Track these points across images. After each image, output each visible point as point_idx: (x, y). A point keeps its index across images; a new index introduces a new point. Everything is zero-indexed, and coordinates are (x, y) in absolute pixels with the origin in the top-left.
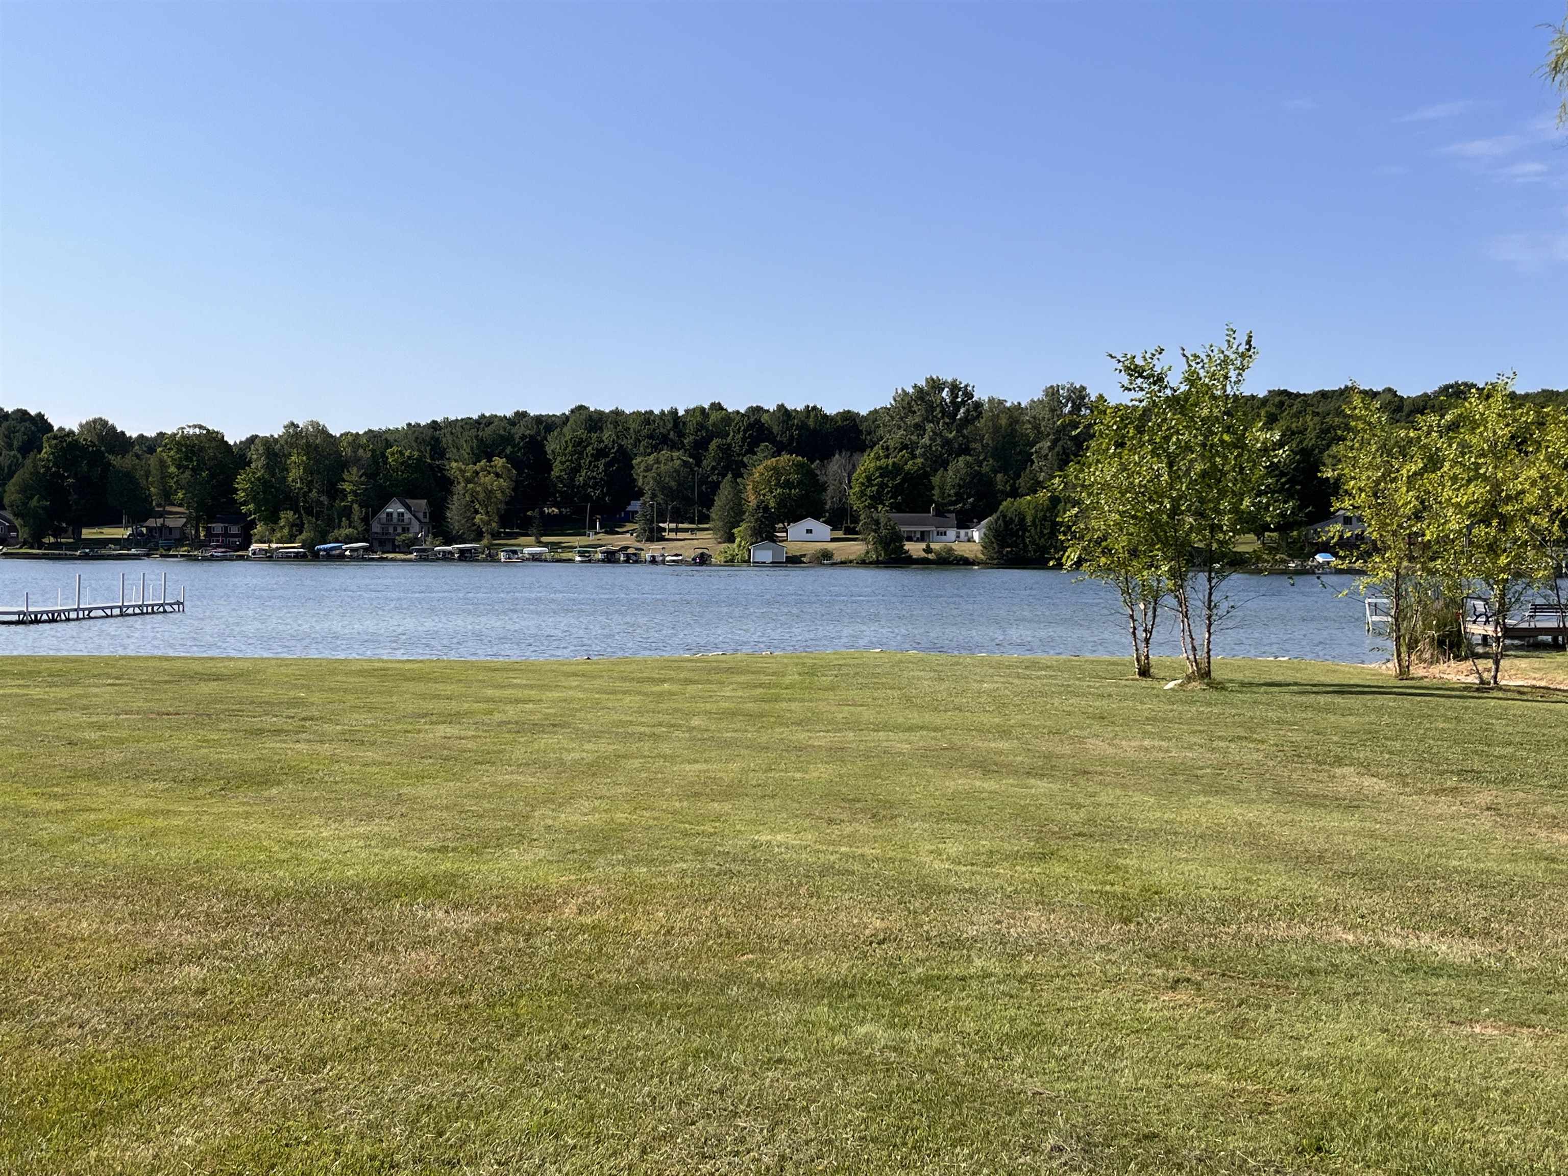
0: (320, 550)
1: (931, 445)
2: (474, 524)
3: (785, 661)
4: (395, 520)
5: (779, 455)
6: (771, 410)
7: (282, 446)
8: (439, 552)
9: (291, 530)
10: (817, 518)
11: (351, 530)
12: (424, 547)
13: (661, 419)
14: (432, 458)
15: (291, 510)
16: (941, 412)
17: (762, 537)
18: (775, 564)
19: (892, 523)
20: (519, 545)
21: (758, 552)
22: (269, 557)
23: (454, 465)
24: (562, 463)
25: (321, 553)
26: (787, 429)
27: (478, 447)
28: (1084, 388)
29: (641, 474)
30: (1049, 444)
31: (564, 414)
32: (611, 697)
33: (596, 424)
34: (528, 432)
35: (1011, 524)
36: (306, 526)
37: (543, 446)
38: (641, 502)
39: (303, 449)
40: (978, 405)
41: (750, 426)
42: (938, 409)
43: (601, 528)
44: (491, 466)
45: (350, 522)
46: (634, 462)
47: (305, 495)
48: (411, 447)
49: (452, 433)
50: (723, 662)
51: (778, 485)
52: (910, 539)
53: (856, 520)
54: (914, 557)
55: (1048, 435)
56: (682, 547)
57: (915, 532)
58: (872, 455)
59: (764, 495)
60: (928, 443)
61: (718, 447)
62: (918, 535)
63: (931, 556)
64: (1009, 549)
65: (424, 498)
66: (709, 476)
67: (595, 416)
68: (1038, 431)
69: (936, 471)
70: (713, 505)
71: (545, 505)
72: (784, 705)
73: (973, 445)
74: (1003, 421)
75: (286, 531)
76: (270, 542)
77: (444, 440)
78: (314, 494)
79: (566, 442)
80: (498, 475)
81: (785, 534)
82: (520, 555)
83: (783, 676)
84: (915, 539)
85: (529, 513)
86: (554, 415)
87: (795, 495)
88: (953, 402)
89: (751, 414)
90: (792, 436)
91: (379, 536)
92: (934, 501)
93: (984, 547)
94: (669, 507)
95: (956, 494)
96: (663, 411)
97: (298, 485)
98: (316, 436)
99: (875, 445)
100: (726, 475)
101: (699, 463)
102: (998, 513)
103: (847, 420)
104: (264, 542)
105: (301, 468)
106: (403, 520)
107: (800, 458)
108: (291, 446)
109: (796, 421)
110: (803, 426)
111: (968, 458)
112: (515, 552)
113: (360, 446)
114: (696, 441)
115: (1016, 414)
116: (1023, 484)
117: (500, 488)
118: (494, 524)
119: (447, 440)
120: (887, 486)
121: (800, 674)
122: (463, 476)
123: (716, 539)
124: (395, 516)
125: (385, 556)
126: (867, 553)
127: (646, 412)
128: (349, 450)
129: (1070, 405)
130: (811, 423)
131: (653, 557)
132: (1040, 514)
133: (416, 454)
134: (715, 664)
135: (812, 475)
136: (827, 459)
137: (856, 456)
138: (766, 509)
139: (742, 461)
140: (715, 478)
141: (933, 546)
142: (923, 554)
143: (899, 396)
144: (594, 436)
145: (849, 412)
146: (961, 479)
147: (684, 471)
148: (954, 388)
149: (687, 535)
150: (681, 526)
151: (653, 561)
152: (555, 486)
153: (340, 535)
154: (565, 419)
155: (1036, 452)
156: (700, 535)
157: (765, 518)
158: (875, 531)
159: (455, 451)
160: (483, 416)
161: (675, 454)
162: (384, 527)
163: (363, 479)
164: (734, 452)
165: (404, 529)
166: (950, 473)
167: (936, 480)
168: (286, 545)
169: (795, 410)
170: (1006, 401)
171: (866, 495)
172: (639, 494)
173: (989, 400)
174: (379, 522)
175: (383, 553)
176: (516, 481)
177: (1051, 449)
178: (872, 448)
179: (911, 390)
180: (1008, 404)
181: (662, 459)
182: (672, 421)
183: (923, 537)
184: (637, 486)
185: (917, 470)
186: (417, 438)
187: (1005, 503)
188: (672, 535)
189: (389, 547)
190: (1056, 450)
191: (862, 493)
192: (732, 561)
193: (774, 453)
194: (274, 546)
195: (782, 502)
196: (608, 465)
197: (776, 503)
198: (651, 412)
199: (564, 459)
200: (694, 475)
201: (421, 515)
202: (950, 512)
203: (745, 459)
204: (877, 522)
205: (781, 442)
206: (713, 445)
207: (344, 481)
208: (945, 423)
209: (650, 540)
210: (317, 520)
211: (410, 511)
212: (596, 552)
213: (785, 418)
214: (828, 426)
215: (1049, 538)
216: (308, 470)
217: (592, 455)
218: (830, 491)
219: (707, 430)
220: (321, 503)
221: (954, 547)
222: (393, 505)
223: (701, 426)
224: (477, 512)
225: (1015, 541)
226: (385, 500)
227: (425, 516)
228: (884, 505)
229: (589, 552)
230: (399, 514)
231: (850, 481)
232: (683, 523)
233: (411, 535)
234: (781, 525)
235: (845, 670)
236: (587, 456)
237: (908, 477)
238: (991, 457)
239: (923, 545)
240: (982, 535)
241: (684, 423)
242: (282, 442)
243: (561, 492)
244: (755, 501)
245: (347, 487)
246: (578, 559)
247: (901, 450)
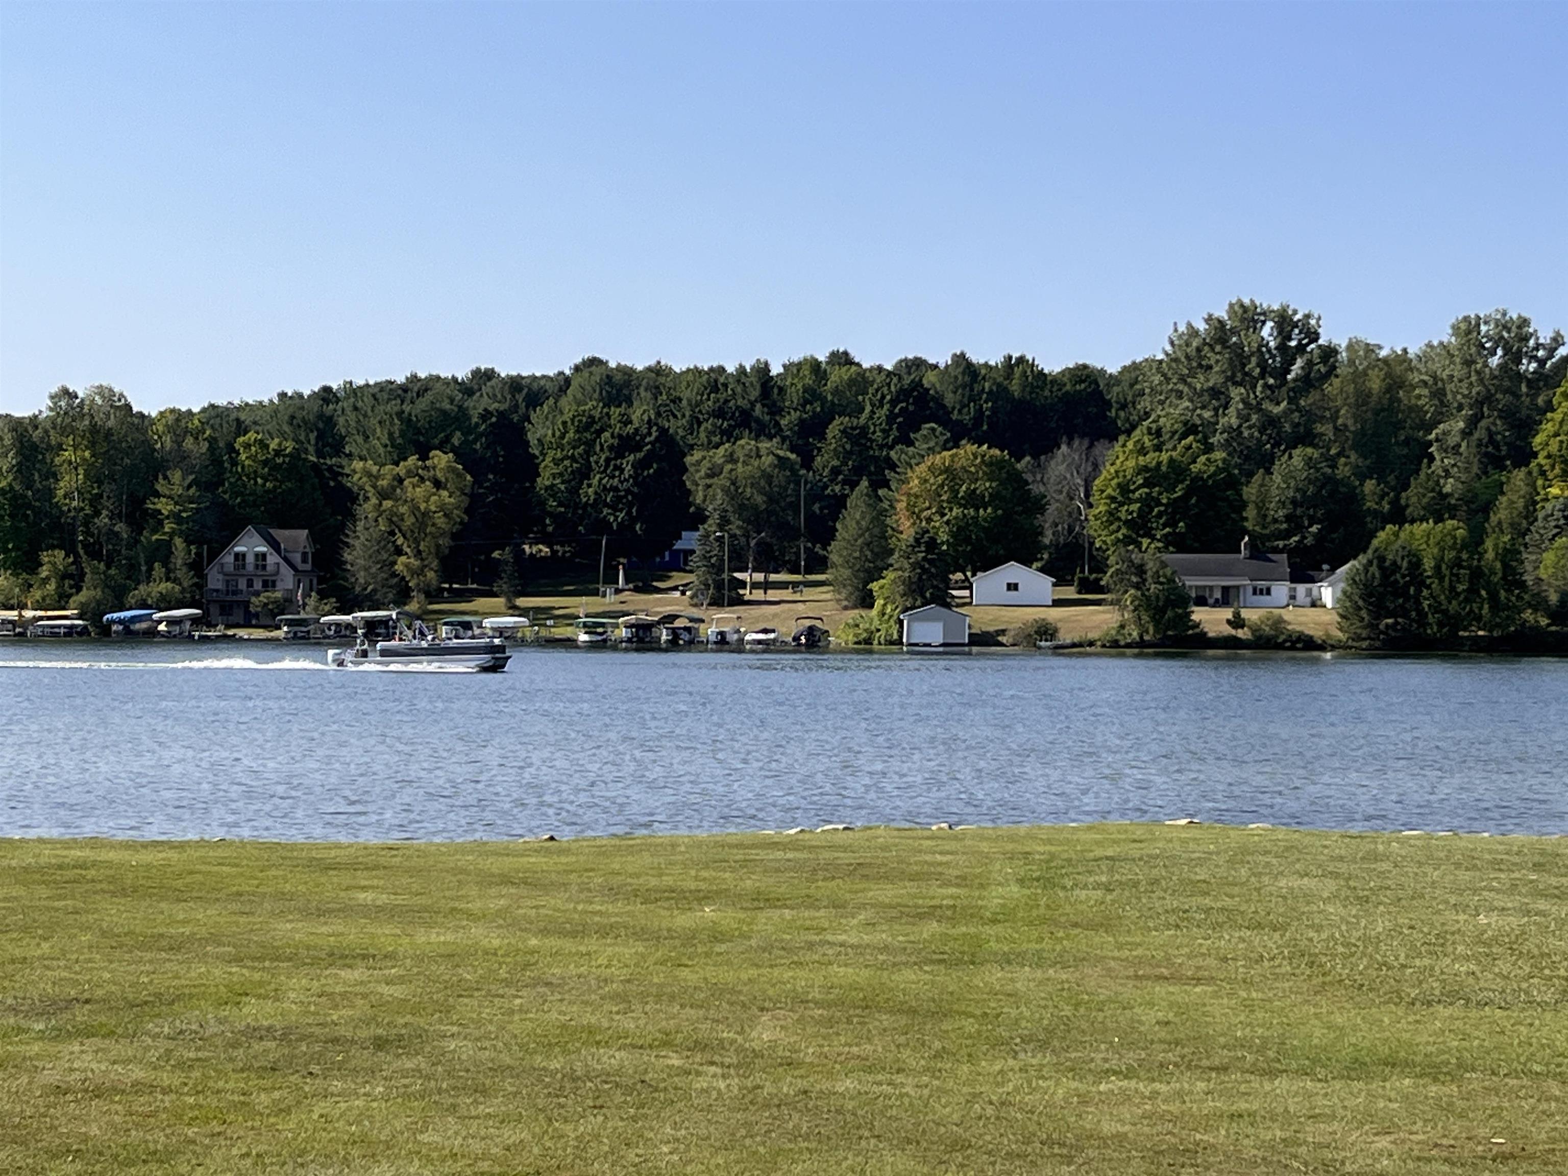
0: (113, 622)
1: (1240, 426)
2: (394, 575)
3: (985, 847)
4: (250, 568)
5: (957, 446)
6: (942, 366)
7: (46, 432)
8: (329, 625)
9: (60, 586)
10: (1027, 562)
11: (169, 585)
12: (303, 615)
13: (739, 381)
14: (320, 454)
15: (61, 547)
16: (1258, 365)
17: (924, 597)
18: (950, 649)
19: (1168, 571)
20: (475, 613)
21: (917, 626)
22: (20, 634)
23: (358, 465)
24: (556, 461)
25: (114, 628)
26: (972, 399)
27: (403, 434)
28: (1525, 322)
29: (702, 482)
30: (1461, 425)
31: (561, 373)
32: (568, 945)
33: (619, 391)
34: (496, 405)
35: (1394, 573)
36: (88, 577)
37: (522, 432)
38: (701, 532)
39: (83, 437)
40: (1329, 352)
41: (903, 394)
42: (1254, 360)
43: (627, 581)
44: (426, 468)
45: (169, 571)
46: (688, 460)
47: (87, 522)
48: (283, 436)
49: (356, 409)
50: (845, 849)
51: (954, 499)
52: (1201, 601)
53: (1100, 566)
54: (1211, 634)
55: (1460, 408)
56: (775, 615)
57: (1211, 588)
58: (1130, 445)
59: (929, 520)
60: (1234, 422)
61: (843, 432)
62: (1218, 595)
63: (1241, 634)
64: (1390, 621)
65: (302, 527)
66: (826, 487)
67: (618, 377)
68: (1442, 402)
69: (1251, 474)
70: (833, 538)
71: (524, 537)
72: (994, 976)
73: (1319, 428)
74: (1375, 384)
75: (51, 587)
76: (22, 606)
77: (341, 420)
78: (103, 520)
79: (564, 423)
80: (438, 484)
81: (966, 593)
82: (477, 631)
83: (982, 886)
84: (1211, 601)
85: (496, 554)
86: (544, 377)
87: (985, 520)
88: (1282, 347)
89: (903, 372)
90: (980, 411)
91: (222, 597)
92: (1245, 532)
93: (1342, 617)
94: (753, 543)
95: (1288, 518)
96: (742, 368)
97: (75, 503)
98: (108, 415)
99: (1134, 427)
100: (857, 483)
101: (807, 463)
102: (1370, 552)
103: (1082, 381)
104: (12, 608)
105: (81, 471)
106: (264, 567)
107: (997, 452)
108: (64, 431)
109: (987, 385)
110: (1000, 393)
111: (1309, 450)
112: (467, 626)
113: (186, 431)
114: (802, 421)
115: (1398, 370)
116: (1414, 499)
117: (442, 507)
118: (431, 575)
119: (345, 422)
120: (1159, 503)
121: (1021, 882)
122: (374, 486)
123: (838, 601)
124: (250, 559)
125: (230, 632)
126: (1122, 627)
127: (711, 369)
128: (167, 439)
129: (1500, 352)
130: (1015, 387)
131: (722, 634)
132: (1450, 555)
133: (289, 446)
134: (826, 855)
135: (1017, 481)
136: (1046, 453)
137: (1099, 447)
138: (932, 544)
139: (888, 458)
140: (837, 488)
141: (1245, 613)
142: (1228, 630)
143: (1180, 337)
144: (615, 412)
145: (1085, 367)
146: (1297, 490)
147: (780, 477)
148: (1284, 322)
149: (786, 594)
150: (773, 577)
151: (722, 642)
152: (543, 503)
153: (149, 595)
154: (563, 383)
155: (1437, 440)
156: (809, 593)
157: (931, 562)
158: (1137, 587)
159: (360, 439)
160: (414, 378)
161: (764, 445)
162: (231, 580)
163: (192, 491)
164: (872, 441)
165: (265, 584)
166: (1277, 478)
167: (1250, 492)
168: (50, 613)
169: (986, 365)
170: (1380, 347)
171: (1119, 519)
172: (698, 519)
173: (1350, 347)
174: (221, 572)
175: (228, 627)
176: (473, 496)
177: (1466, 434)
178: (1129, 433)
179: (1202, 326)
180: (1383, 353)
181: (740, 454)
182: (758, 387)
183: (1227, 598)
184: (690, 504)
185: (1214, 474)
186: (293, 417)
187: (1382, 535)
188: (758, 595)
189: (239, 617)
190: (1476, 435)
191: (1112, 516)
192: (868, 641)
193: (946, 441)
194: (29, 614)
195: (960, 532)
196: (639, 466)
197: (952, 534)
198: (722, 369)
199: (559, 455)
200: (798, 484)
201: (297, 558)
202: (1276, 550)
203: (892, 453)
204: (1140, 570)
205: (959, 422)
206: (833, 430)
207: (158, 495)
208: (1266, 386)
209: (717, 602)
210: (108, 567)
211: (278, 551)
212: (617, 626)
213: (967, 379)
214: (1047, 393)
215: (1467, 600)
216: (95, 477)
217: (611, 448)
218: (1051, 509)
219: (823, 400)
220: (117, 534)
221: (1286, 618)
222: (246, 538)
223: (811, 395)
224: (399, 552)
225: (1402, 606)
226: (232, 532)
227: (304, 561)
228: (1153, 538)
229: (602, 625)
230: (257, 555)
231: (1088, 495)
232: (778, 572)
233: (278, 595)
234: (959, 576)
235: (1125, 873)
236: (602, 449)
237: (1198, 485)
238: (1354, 447)
239: (1227, 613)
240: (1339, 594)
241: (781, 390)
242: (48, 426)
243: (554, 516)
244: (912, 531)
245: (164, 506)
246: (583, 637)
247: (1184, 436)
